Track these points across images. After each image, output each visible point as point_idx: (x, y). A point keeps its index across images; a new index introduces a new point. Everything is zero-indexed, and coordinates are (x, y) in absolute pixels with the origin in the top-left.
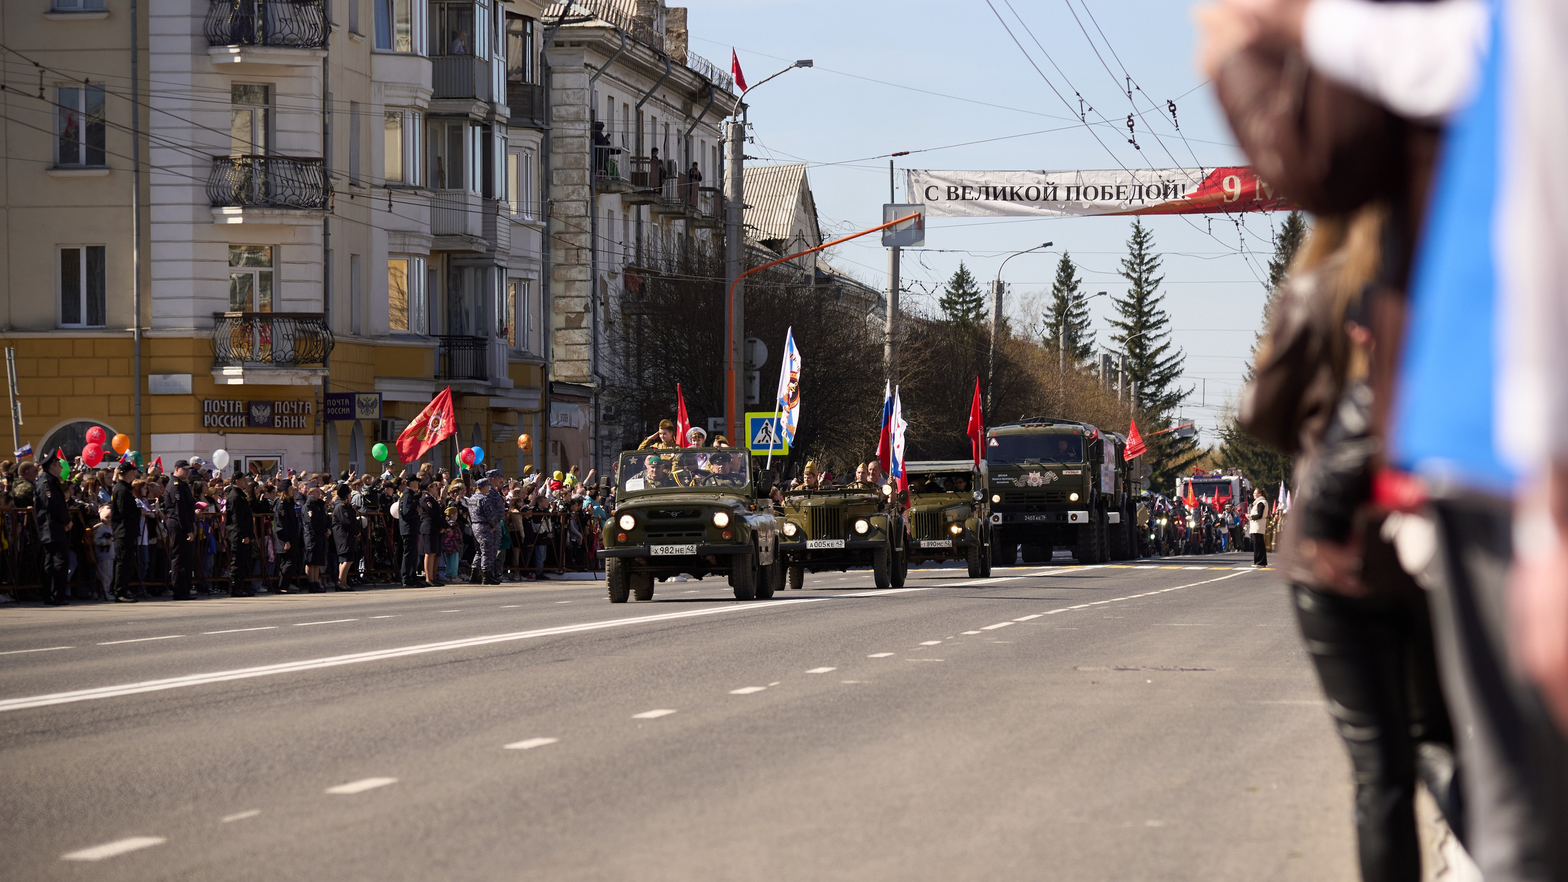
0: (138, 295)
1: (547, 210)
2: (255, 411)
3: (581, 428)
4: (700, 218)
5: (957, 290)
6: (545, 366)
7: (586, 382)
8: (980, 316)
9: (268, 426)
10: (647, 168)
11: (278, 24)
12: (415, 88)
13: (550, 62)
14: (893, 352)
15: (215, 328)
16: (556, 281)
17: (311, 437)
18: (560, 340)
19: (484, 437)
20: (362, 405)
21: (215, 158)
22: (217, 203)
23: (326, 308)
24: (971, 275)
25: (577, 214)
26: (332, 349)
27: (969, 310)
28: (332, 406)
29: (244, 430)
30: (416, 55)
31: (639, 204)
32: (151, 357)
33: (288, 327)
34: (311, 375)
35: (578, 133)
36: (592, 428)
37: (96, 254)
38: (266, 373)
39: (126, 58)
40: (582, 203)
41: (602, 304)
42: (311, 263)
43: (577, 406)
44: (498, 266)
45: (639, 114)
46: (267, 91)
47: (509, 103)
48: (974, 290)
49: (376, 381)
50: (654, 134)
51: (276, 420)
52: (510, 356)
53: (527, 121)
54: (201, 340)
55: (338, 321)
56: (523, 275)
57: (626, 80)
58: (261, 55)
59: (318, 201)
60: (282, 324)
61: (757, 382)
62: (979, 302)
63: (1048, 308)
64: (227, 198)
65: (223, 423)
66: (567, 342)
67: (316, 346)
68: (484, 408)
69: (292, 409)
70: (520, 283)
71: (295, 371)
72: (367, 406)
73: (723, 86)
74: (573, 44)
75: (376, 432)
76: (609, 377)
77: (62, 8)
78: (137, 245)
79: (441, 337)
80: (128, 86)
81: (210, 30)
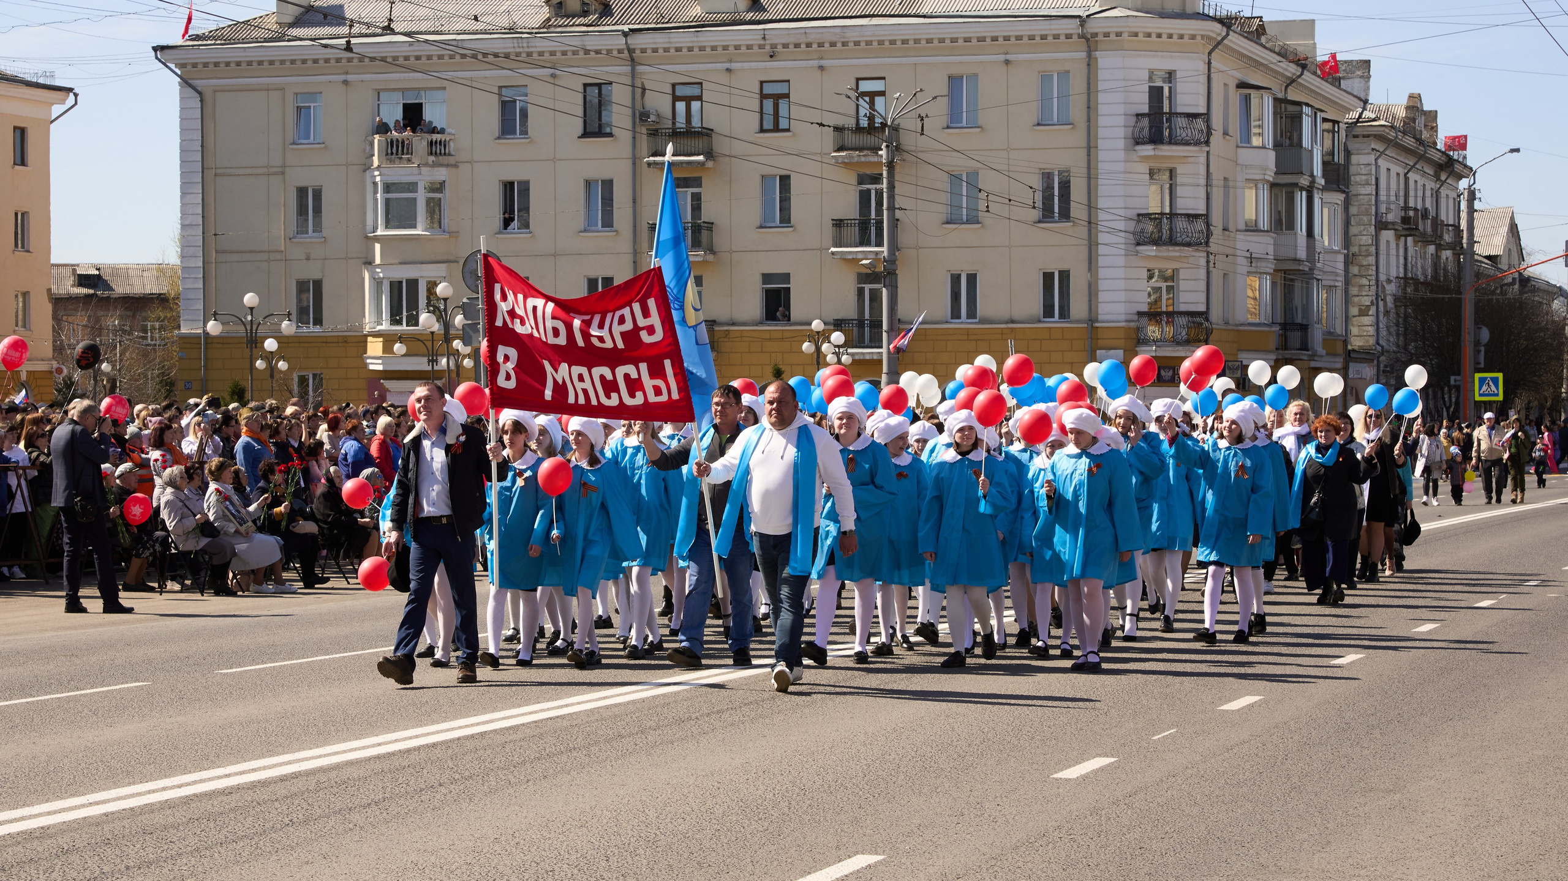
0: (1089, 300)
1: (1347, 243)
3: (1368, 378)
4: (1445, 244)
6: (1345, 340)
7: (1372, 349)
9: (1171, 382)
10: (1411, 213)
11: (1178, 130)
12: (1265, 169)
13: (1350, 148)
15: (1138, 320)
16: (1353, 286)
18: (1355, 323)
20: (1229, 369)
21: (1139, 215)
22: (1140, 243)
23: (1208, 308)
25: (1367, 244)
26: (1211, 332)
29: (1155, 385)
30: (1265, 148)
31: (1406, 236)
32: (1098, 339)
33: (1183, 321)
35: (1367, 192)
36: (1375, 377)
37: (1065, 276)
38: (1170, 349)
39: (1083, 153)
40: (1369, 236)
41: (1382, 300)
42: (1198, 280)
43: (1366, 364)
44: (1316, 279)
45: (1407, 179)
46: (1172, 172)
47: (1324, 176)
49: (1239, 352)
50: (1416, 190)
51: (1176, 378)
52: (1323, 335)
53: (1335, 186)
54: (1129, 328)
55: (1215, 316)
56: (1332, 283)
57: (1398, 158)
58: (1166, 150)
59: (1203, 241)
60: (1180, 319)
61: (1482, 353)
64: (1146, 240)
66: (1360, 324)
67: (1202, 331)
70: (1330, 288)
71: (1188, 348)
72: (1233, 369)
73: (1461, 160)
74: (1364, 136)
75: (1238, 384)
76: (1386, 347)
77: (1044, 123)
78: (1090, 269)
79: (1280, 324)
80: (1085, 171)
81: (1136, 135)
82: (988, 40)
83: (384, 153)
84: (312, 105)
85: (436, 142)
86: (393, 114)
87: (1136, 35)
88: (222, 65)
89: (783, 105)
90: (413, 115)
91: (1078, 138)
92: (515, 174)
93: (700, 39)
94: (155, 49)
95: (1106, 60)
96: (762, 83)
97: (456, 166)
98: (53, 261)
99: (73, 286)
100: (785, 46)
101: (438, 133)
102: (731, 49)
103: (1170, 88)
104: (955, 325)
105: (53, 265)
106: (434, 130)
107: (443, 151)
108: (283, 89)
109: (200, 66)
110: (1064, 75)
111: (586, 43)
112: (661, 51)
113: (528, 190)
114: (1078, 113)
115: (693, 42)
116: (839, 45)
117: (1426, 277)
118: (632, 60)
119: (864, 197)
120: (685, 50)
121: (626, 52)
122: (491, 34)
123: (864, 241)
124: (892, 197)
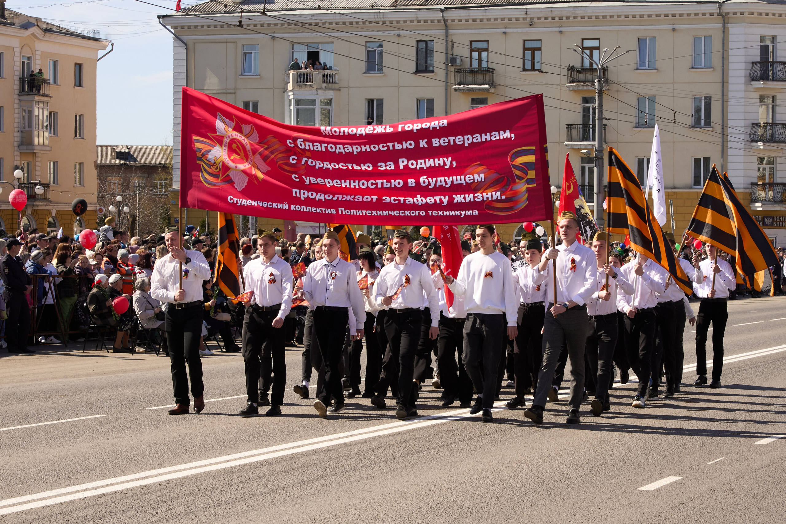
2: (766, 220)
9: (772, 226)
11: (778, 72)
15: (752, 188)
21: (753, 124)
22: (754, 141)
37: (707, 159)
38: (771, 206)
39: (719, 86)
46: (774, 98)
51: (774, 224)
54: (746, 193)
58: (770, 84)
60: (777, 187)
64: (757, 139)
69: (780, 219)
71: (782, 205)
77: (696, 67)
78: (722, 157)
80: (721, 97)
81: (752, 75)
82: (663, 16)
83: (296, 82)
84: (253, 52)
85: (327, 75)
86: (302, 58)
87: (753, 14)
88: (199, 27)
89: (537, 53)
90: (314, 57)
91: (717, 76)
92: (374, 96)
93: (487, 14)
94: (159, 17)
95: (734, 29)
96: (524, 41)
97: (339, 90)
98: (98, 143)
99: (113, 159)
100: (539, 19)
101: (327, 69)
102: (506, 20)
103: (773, 46)
105: (98, 146)
106: (325, 68)
107: (331, 81)
108: (235, 42)
109: (186, 28)
110: (709, 38)
111: (419, 16)
112: (463, 21)
113: (383, 104)
114: (716, 60)
115: (483, 16)
116: (572, 18)
118: (446, 26)
119: (586, 111)
120: (478, 21)
121: (442, 21)
122: (361, 9)
123: (585, 138)
124: (601, 112)
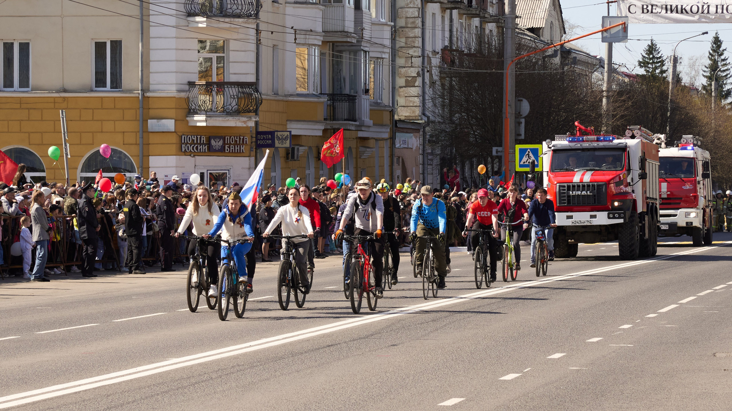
0: (142, 71)
1: (394, 15)
2: (213, 142)
3: (414, 148)
4: (489, 17)
5: (649, 55)
6: (392, 110)
7: (418, 120)
8: (663, 72)
9: (221, 151)
14: (608, 103)
15: (189, 91)
16: (400, 57)
17: (248, 158)
18: (402, 94)
19: (354, 155)
20: (279, 139)
22: (191, 14)
23: (257, 79)
24: (658, 46)
25: (413, 16)
26: (261, 104)
27: (656, 68)
28: (261, 139)
29: (205, 154)
31: (451, 9)
32: (150, 109)
33: (234, 91)
34: (248, 120)
36: (421, 147)
37: (116, 45)
38: (220, 119)
40: (416, 9)
41: (428, 71)
42: (249, 51)
43: (412, 134)
44: (364, 51)
48: (659, 55)
49: (288, 122)
51: (226, 148)
52: (371, 105)
54: (180, 98)
55: (265, 87)
56: (379, 55)
59: (252, 13)
60: (230, 89)
61: (523, 125)
62: (662, 63)
63: (705, 66)
64: (197, 11)
65: (193, 150)
66: (406, 95)
67: (251, 102)
68: (355, 137)
69: (236, 141)
70: (377, 60)
71: (238, 118)
75: (287, 154)
76: (432, 118)
78: (142, 39)
79: (328, 95)
104: (8, 94)
117: (470, 49)
